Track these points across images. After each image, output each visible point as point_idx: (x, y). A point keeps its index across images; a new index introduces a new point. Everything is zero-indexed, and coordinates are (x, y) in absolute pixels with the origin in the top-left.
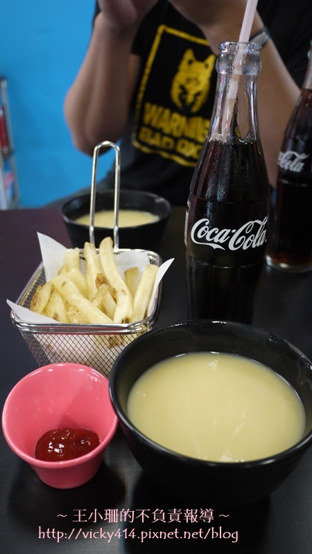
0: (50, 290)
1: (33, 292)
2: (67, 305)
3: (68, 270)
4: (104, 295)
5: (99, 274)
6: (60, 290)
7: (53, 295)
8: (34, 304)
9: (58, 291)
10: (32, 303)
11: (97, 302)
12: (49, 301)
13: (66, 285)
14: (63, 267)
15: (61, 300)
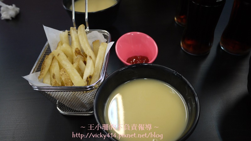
0: (52, 58)
1: (43, 61)
2: (61, 67)
3: (62, 44)
4: (79, 62)
5: (76, 49)
6: (57, 58)
7: (53, 61)
8: (43, 69)
9: (56, 58)
10: (42, 68)
11: (75, 65)
12: (51, 65)
13: (59, 56)
14: (59, 42)
15: (57, 64)
